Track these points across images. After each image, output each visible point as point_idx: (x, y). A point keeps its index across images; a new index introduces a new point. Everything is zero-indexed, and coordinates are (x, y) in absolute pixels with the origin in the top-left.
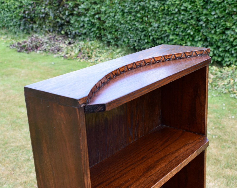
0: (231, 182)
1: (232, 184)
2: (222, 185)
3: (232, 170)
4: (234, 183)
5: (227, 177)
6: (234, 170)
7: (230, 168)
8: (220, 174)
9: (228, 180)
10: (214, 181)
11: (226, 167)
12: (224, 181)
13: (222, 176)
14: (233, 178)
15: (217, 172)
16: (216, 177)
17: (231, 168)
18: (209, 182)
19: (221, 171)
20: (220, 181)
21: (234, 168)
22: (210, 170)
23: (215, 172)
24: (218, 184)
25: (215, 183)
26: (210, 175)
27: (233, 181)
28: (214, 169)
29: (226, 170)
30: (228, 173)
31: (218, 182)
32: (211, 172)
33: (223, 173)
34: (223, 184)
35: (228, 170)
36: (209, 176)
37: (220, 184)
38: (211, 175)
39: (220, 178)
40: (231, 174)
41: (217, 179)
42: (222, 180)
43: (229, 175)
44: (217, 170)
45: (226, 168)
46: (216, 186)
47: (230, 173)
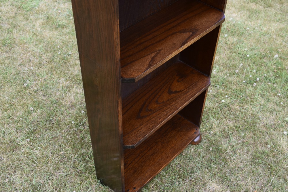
0: (253, 15)
1: (254, 17)
2: (244, 17)
3: (257, 5)
4: (256, 17)
5: (251, 10)
6: (259, 5)
7: (255, 3)
8: (245, 7)
9: (251, 13)
10: (238, 12)
11: (252, 1)
12: (247, 14)
13: (246, 9)
14: (257, 12)
15: (242, 5)
16: (240, 9)
17: (257, 3)
18: (233, 13)
19: (246, 5)
20: (243, 13)
21: (260, 3)
22: (235, 3)
23: (240, 5)
24: (240, 15)
25: (238, 14)
26: (234, 6)
27: (255, 14)
28: (240, 2)
29: (252, 4)
30: (253, 7)
31: (241, 13)
32: (236, 4)
33: (248, 6)
34: (246, 16)
35: (254, 4)
36: (234, 8)
37: (242, 16)
38: (236, 7)
39: (244, 10)
40: (255, 9)
41: (241, 11)
42: (246, 12)
43: (254, 9)
44: (242, 4)
45: (252, 3)
46: (239, 17)
47: (254, 7)
